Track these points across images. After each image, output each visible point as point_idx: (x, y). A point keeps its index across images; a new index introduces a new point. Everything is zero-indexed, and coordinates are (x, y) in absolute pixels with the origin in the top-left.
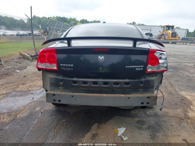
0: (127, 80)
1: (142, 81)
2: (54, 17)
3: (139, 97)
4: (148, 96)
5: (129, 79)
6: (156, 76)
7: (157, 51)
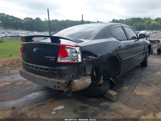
0: (46, 67)
1: (56, 69)
2: (129, 19)
3: (52, 81)
4: (58, 82)
5: (48, 66)
6: (69, 66)
7: (66, 46)
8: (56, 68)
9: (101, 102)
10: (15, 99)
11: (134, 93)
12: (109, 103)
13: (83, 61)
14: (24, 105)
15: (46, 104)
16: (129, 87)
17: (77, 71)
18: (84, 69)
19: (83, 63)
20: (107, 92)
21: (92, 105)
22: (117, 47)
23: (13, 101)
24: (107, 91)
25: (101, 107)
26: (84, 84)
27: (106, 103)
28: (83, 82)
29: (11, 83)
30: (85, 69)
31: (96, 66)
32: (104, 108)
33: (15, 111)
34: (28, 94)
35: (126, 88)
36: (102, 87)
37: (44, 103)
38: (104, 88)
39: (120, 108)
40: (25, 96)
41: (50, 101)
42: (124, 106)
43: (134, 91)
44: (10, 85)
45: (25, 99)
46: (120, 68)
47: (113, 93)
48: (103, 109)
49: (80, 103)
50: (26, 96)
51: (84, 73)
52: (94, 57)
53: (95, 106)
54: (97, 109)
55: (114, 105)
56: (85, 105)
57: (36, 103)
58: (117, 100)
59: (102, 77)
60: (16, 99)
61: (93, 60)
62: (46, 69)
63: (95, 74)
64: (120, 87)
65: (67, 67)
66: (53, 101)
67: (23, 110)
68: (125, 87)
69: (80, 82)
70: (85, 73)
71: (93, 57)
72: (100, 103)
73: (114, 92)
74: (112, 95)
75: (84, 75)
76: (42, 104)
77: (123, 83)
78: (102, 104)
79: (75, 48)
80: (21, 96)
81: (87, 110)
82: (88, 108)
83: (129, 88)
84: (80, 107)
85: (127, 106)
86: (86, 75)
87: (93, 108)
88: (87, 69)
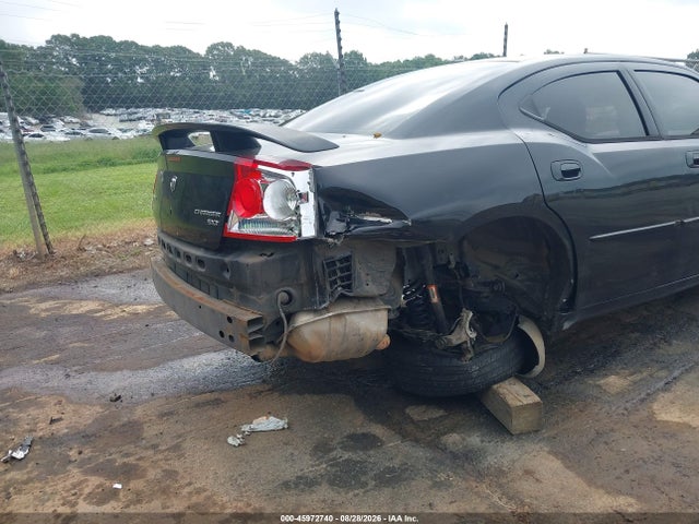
0: (200, 253)
1: (226, 264)
4: (230, 315)
5: (206, 249)
6: (272, 254)
7: (260, 167)
8: (227, 259)
9: (452, 430)
10: (137, 367)
11: (646, 414)
12: (487, 439)
13: (328, 235)
14: (153, 395)
15: (226, 402)
16: (637, 377)
17: (303, 279)
18: (342, 270)
19: (326, 242)
20: (495, 387)
21: (404, 436)
22: (545, 175)
23: (126, 373)
24: (495, 383)
25: (444, 449)
26: (345, 336)
27: (475, 440)
28: (337, 325)
29: (152, 308)
30: (348, 269)
31: (449, 262)
32: (455, 456)
33: (114, 409)
34: (186, 356)
35: (614, 382)
36: (465, 361)
37: (222, 397)
38: (473, 367)
39: (528, 472)
40: (172, 360)
41: (250, 395)
42: (556, 464)
43: (655, 400)
44: (149, 313)
45: (167, 373)
46: (576, 279)
47: (517, 394)
48: (448, 462)
49: (362, 417)
50: (176, 364)
51: (343, 287)
52: (387, 220)
53: (417, 441)
54: (420, 453)
55: (505, 454)
56: (377, 430)
57: (196, 394)
58: (537, 431)
59: (468, 315)
60: (141, 368)
61: (379, 230)
62: (200, 262)
63: (435, 299)
64: (592, 371)
65: (263, 258)
66: (260, 392)
67: (139, 412)
68: (617, 374)
69: (324, 327)
70: (349, 287)
71: (383, 216)
72: (445, 434)
73: (527, 391)
74: (508, 405)
75: (343, 297)
76: (216, 399)
77: (617, 354)
78: (453, 439)
79: (288, 173)
80: (159, 361)
81: (372, 452)
82: (383, 443)
83: (635, 383)
84: (352, 437)
85: (568, 468)
86: (354, 297)
87: (407, 448)
88: (360, 269)
